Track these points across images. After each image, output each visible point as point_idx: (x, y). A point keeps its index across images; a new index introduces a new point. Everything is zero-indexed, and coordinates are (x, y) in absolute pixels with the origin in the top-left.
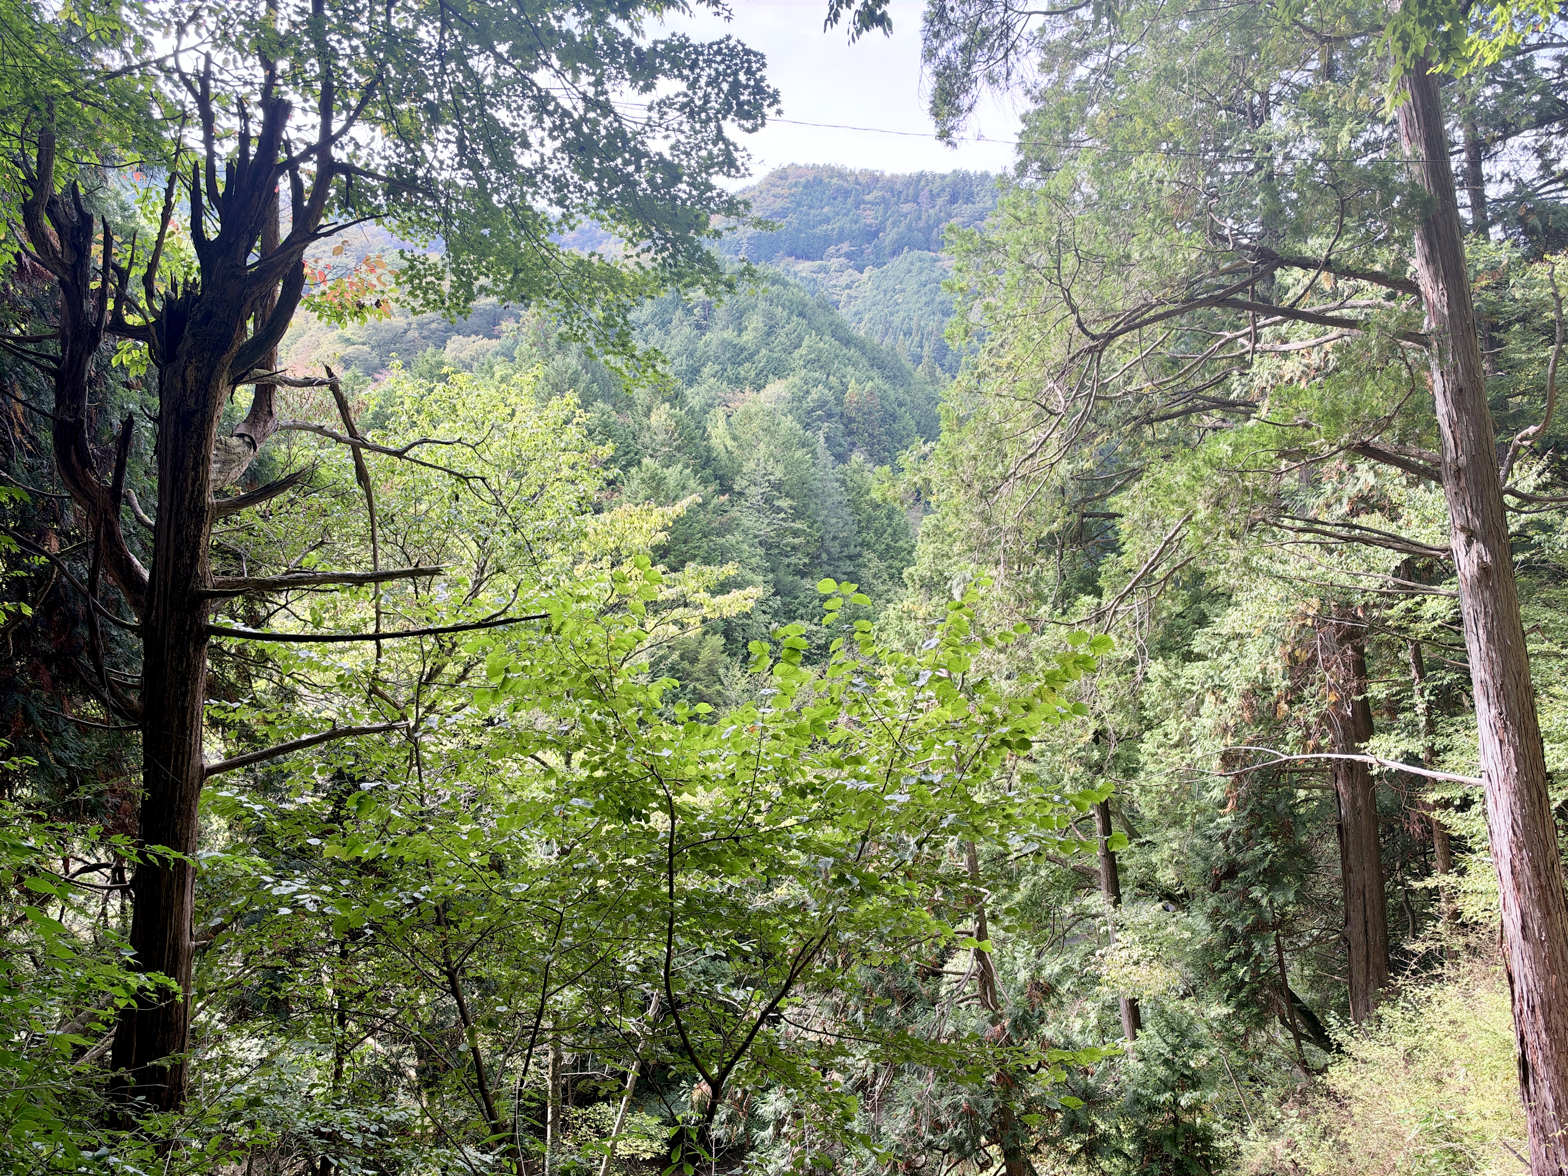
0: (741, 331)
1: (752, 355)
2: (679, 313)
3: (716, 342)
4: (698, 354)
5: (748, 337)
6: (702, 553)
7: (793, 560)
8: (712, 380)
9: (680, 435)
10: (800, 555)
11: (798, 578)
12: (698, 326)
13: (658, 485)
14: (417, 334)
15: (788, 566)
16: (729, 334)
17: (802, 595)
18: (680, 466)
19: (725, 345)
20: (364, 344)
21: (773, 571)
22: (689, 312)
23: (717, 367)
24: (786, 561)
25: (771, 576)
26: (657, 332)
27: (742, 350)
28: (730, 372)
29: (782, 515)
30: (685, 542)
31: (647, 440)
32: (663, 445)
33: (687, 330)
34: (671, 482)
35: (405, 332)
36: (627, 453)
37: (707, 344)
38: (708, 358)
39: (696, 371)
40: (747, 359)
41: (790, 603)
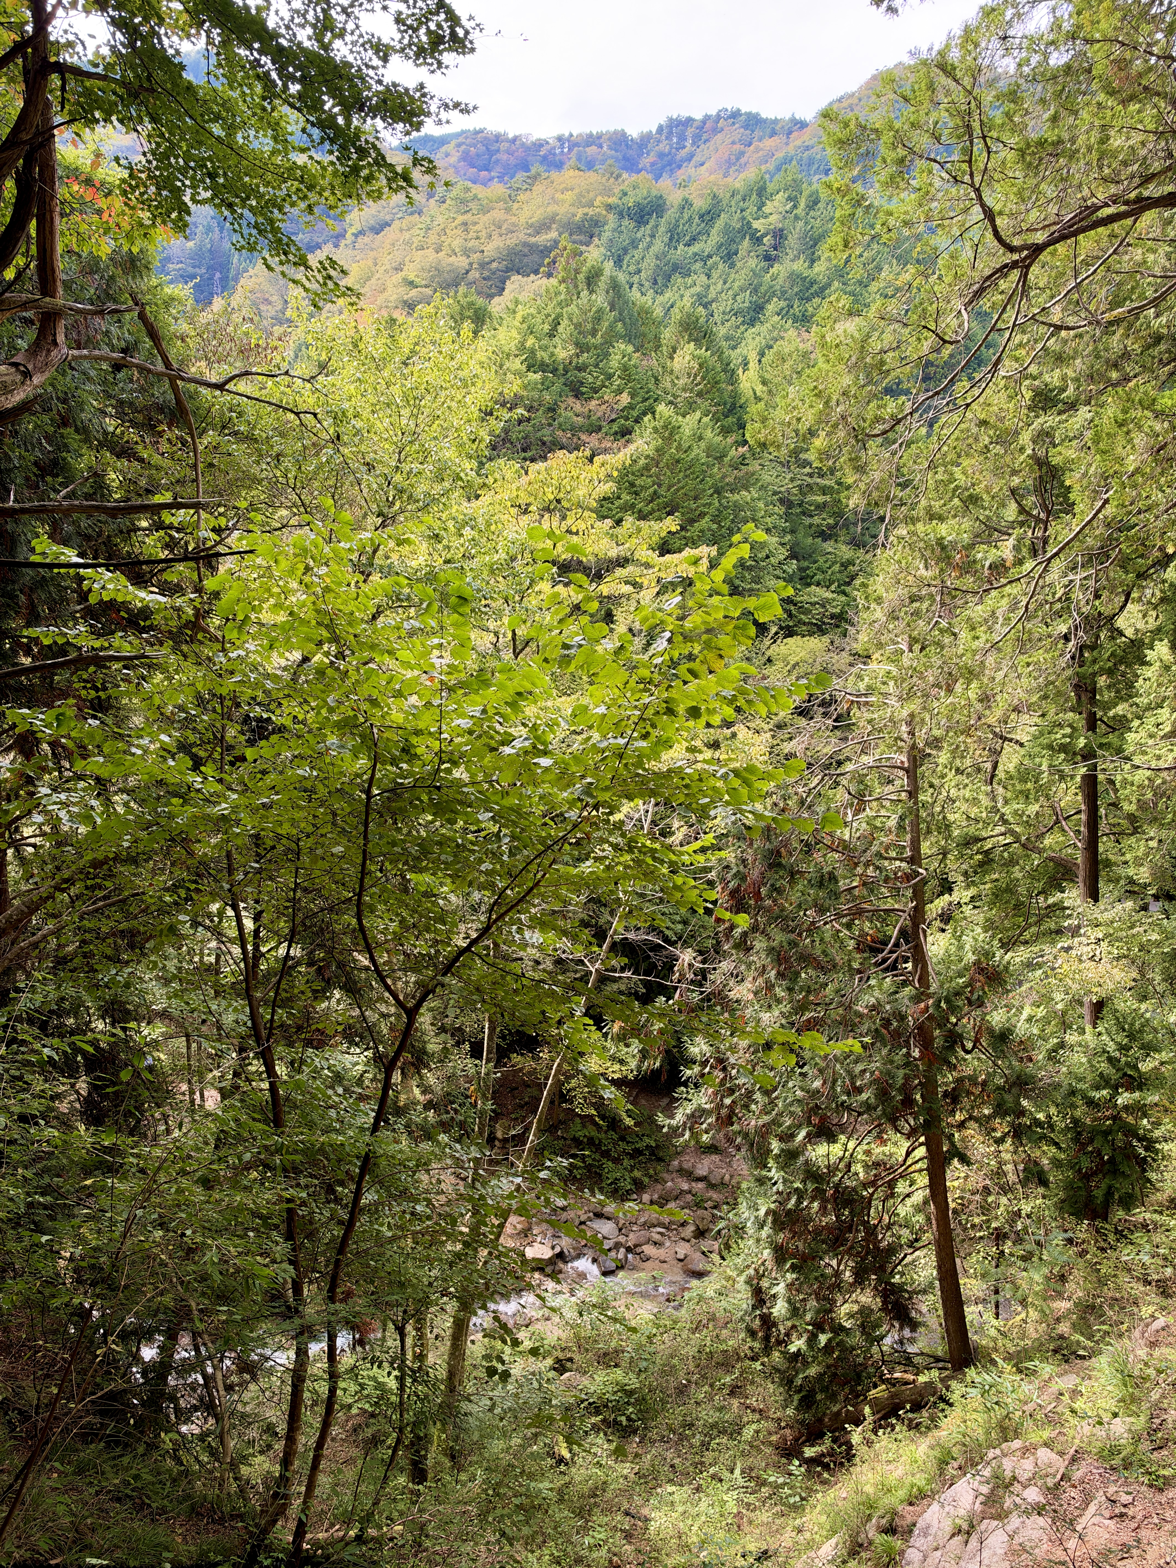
0: (813, 261)
1: (823, 289)
2: (746, 242)
3: (783, 275)
4: (763, 289)
5: (820, 268)
6: (712, 510)
7: (816, 520)
8: (776, 318)
9: (703, 378)
10: (824, 516)
11: (819, 540)
12: (768, 258)
13: (671, 434)
14: (477, 275)
15: (811, 525)
16: (799, 266)
17: (821, 560)
18: (698, 414)
19: (794, 277)
20: (426, 286)
21: (793, 532)
22: (758, 241)
23: (783, 304)
24: (807, 521)
25: (788, 537)
26: (721, 266)
27: (812, 284)
28: (796, 310)
29: (807, 470)
30: (696, 498)
31: (668, 385)
32: (684, 390)
33: (752, 263)
34: (687, 431)
35: (467, 272)
36: (645, 400)
37: (774, 278)
38: (774, 294)
39: (759, 308)
40: (816, 294)
41: (808, 568)
